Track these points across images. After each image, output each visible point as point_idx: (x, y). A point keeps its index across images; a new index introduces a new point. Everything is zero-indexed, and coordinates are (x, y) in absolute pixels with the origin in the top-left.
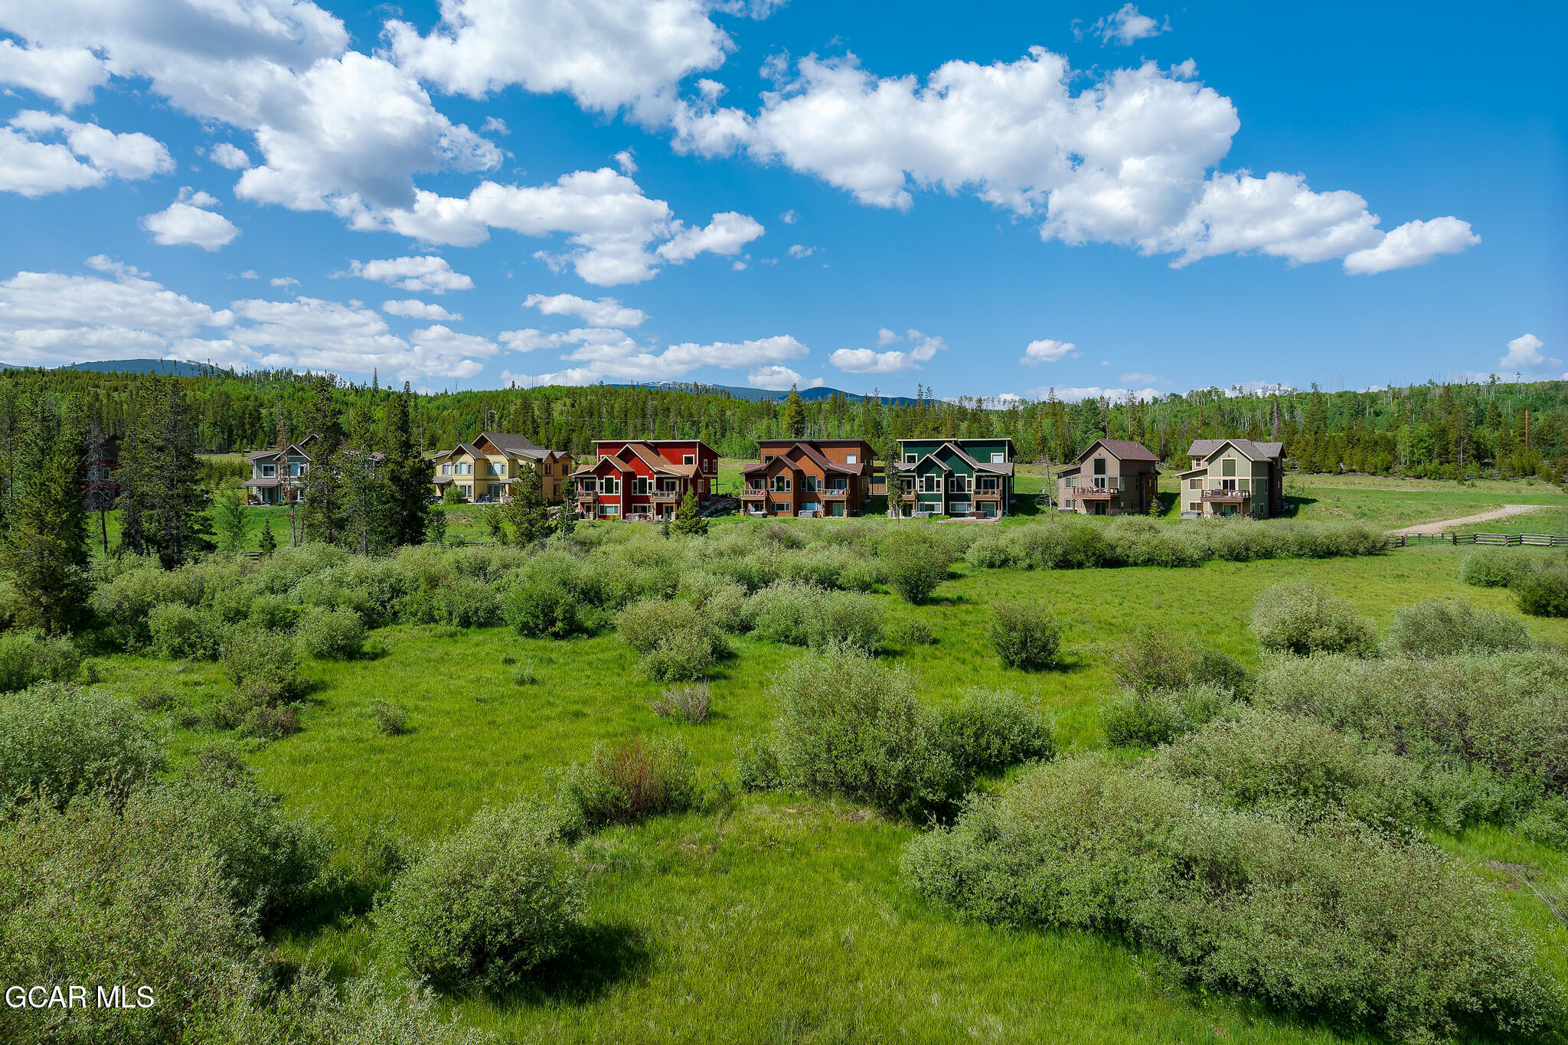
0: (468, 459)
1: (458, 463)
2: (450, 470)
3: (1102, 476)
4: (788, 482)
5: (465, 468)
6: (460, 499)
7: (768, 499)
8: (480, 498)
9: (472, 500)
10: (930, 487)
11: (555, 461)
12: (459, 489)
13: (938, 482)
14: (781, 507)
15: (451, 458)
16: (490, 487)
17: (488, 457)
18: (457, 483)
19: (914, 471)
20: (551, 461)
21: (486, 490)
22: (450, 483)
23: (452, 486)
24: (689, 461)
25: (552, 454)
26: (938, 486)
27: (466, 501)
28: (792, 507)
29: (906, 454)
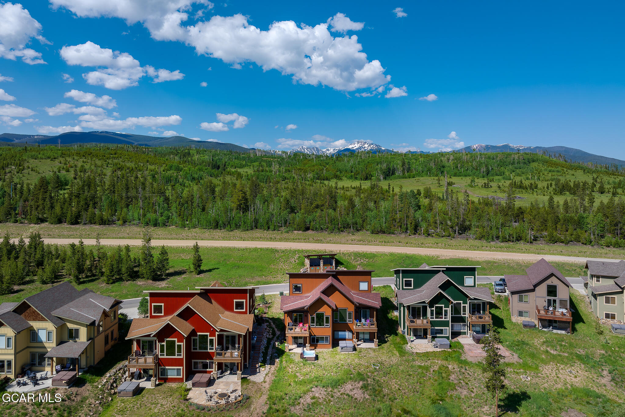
0: (6, 330)
3: (554, 298)
4: (327, 318)
5: (3, 341)
7: (310, 334)
9: (11, 376)
10: (439, 316)
13: (446, 311)
14: (321, 340)
16: (33, 355)
17: (32, 323)
19: (427, 303)
20: (102, 318)
21: (28, 359)
24: (240, 306)
26: (446, 315)
28: (330, 339)
29: (404, 279)
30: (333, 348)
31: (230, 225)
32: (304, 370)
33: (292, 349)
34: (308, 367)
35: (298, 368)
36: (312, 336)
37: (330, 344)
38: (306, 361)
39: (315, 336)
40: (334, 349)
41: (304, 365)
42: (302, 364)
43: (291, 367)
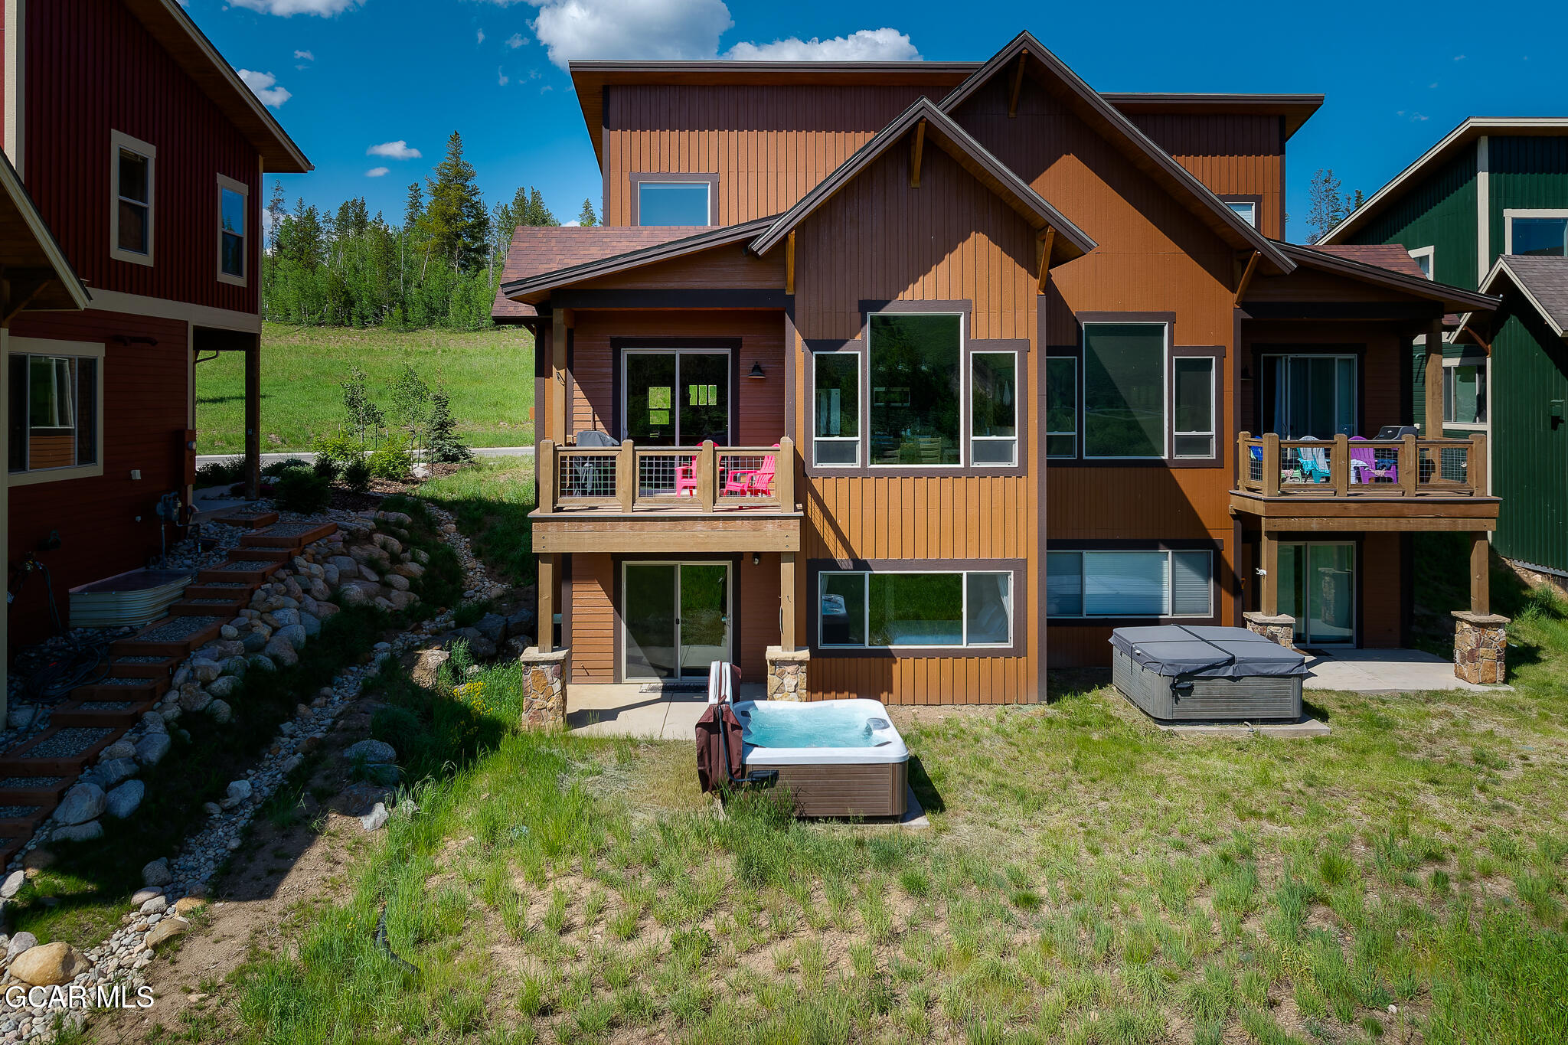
29: (1510, 214)
30: (1052, 697)
31: (405, 311)
32: (763, 963)
33: (611, 715)
34: (823, 907)
35: (657, 936)
36: (832, 564)
37: (1020, 651)
38: (780, 820)
39: (860, 564)
40: (1069, 703)
41: (756, 874)
42: (726, 866)
43: (535, 913)
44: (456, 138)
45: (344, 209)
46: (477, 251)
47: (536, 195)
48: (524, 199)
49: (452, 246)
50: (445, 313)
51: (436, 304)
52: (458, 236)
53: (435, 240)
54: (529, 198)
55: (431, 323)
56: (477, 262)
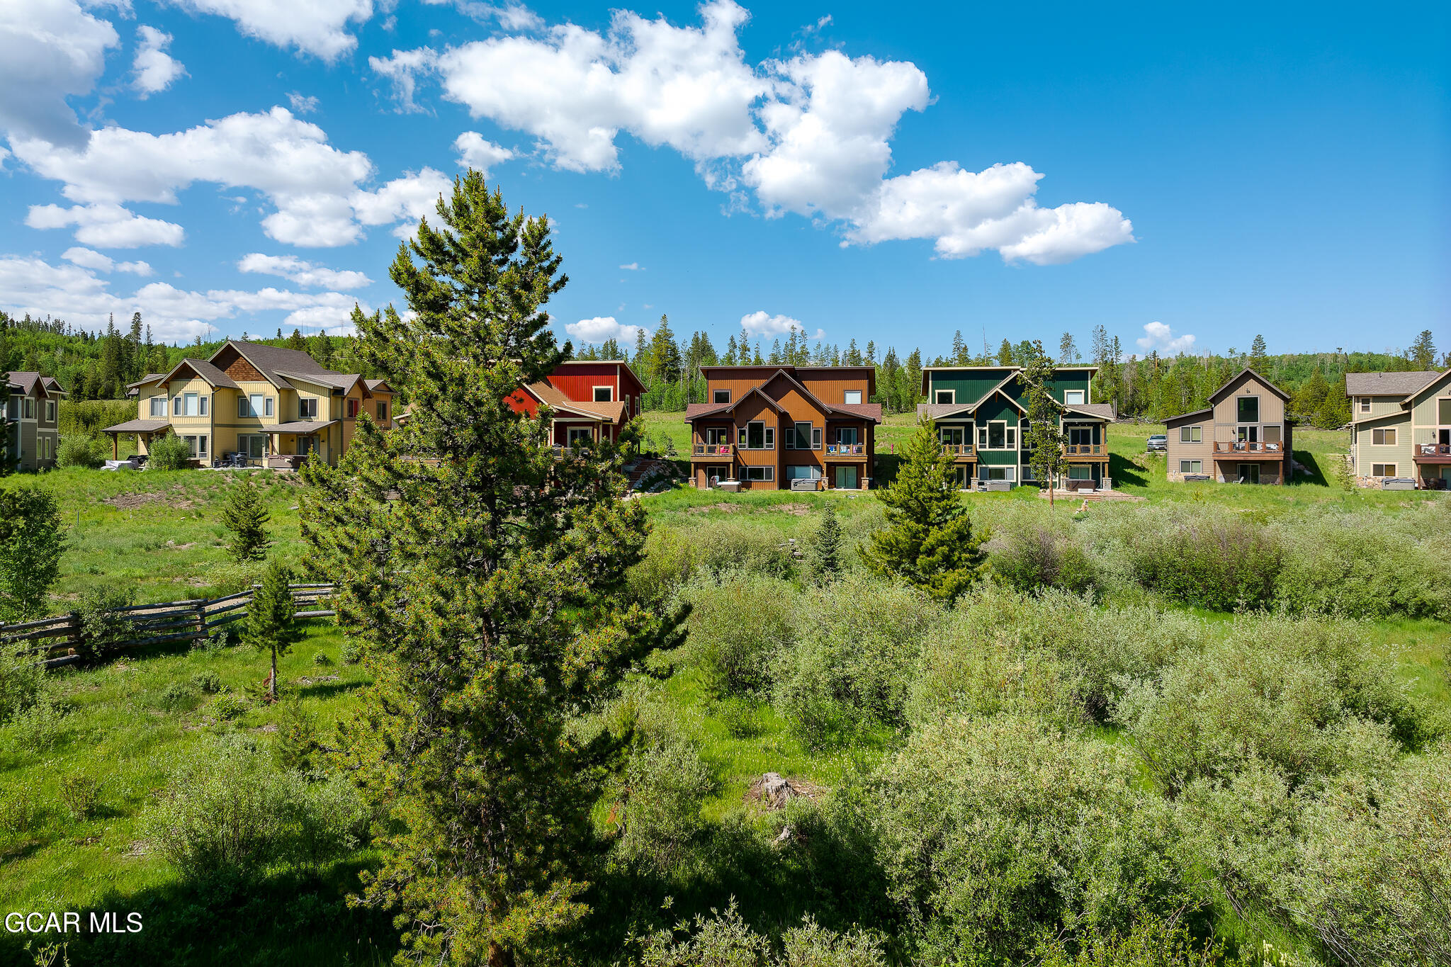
0: (199, 387)
1: (180, 394)
2: (166, 407)
3: (1253, 424)
4: (770, 432)
5: (193, 404)
6: (184, 461)
7: (736, 461)
8: (225, 459)
9: (206, 462)
10: (996, 442)
11: (366, 394)
12: (182, 442)
13: (1011, 433)
14: (757, 473)
15: (167, 385)
16: (242, 439)
17: (240, 384)
18: (178, 431)
19: (971, 416)
20: (358, 395)
21: (234, 444)
22: (163, 432)
23: (169, 437)
24: (603, 396)
25: (360, 383)
26: (1011, 440)
27: (196, 465)
28: (775, 473)
29: (937, 391)
30: (781, 489)
36: (740, 464)
37: (774, 482)
39: (745, 465)
44: (664, 317)
45: (606, 345)
46: (674, 371)
47: (704, 335)
48: (698, 338)
49: (663, 370)
50: (661, 403)
51: (657, 399)
52: (666, 365)
53: (654, 368)
54: (701, 337)
55: (654, 408)
56: (674, 377)
